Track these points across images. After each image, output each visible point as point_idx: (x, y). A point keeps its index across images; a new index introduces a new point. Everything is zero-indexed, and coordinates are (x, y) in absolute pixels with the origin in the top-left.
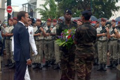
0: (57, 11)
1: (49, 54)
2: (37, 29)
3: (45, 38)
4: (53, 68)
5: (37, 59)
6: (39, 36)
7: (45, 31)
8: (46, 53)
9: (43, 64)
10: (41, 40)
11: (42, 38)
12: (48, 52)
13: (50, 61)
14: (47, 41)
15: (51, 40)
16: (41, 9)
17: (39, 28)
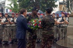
0: (18, 8)
1: (14, 35)
2: (5, 20)
3: (11, 25)
4: (16, 44)
5: (6, 39)
6: (7, 24)
7: (11, 21)
8: (12, 35)
9: (10, 42)
10: (8, 26)
11: (9, 25)
12: (13, 34)
13: (14, 40)
14: (12, 27)
15: (14, 27)
16: (8, 7)
17: (6, 19)
